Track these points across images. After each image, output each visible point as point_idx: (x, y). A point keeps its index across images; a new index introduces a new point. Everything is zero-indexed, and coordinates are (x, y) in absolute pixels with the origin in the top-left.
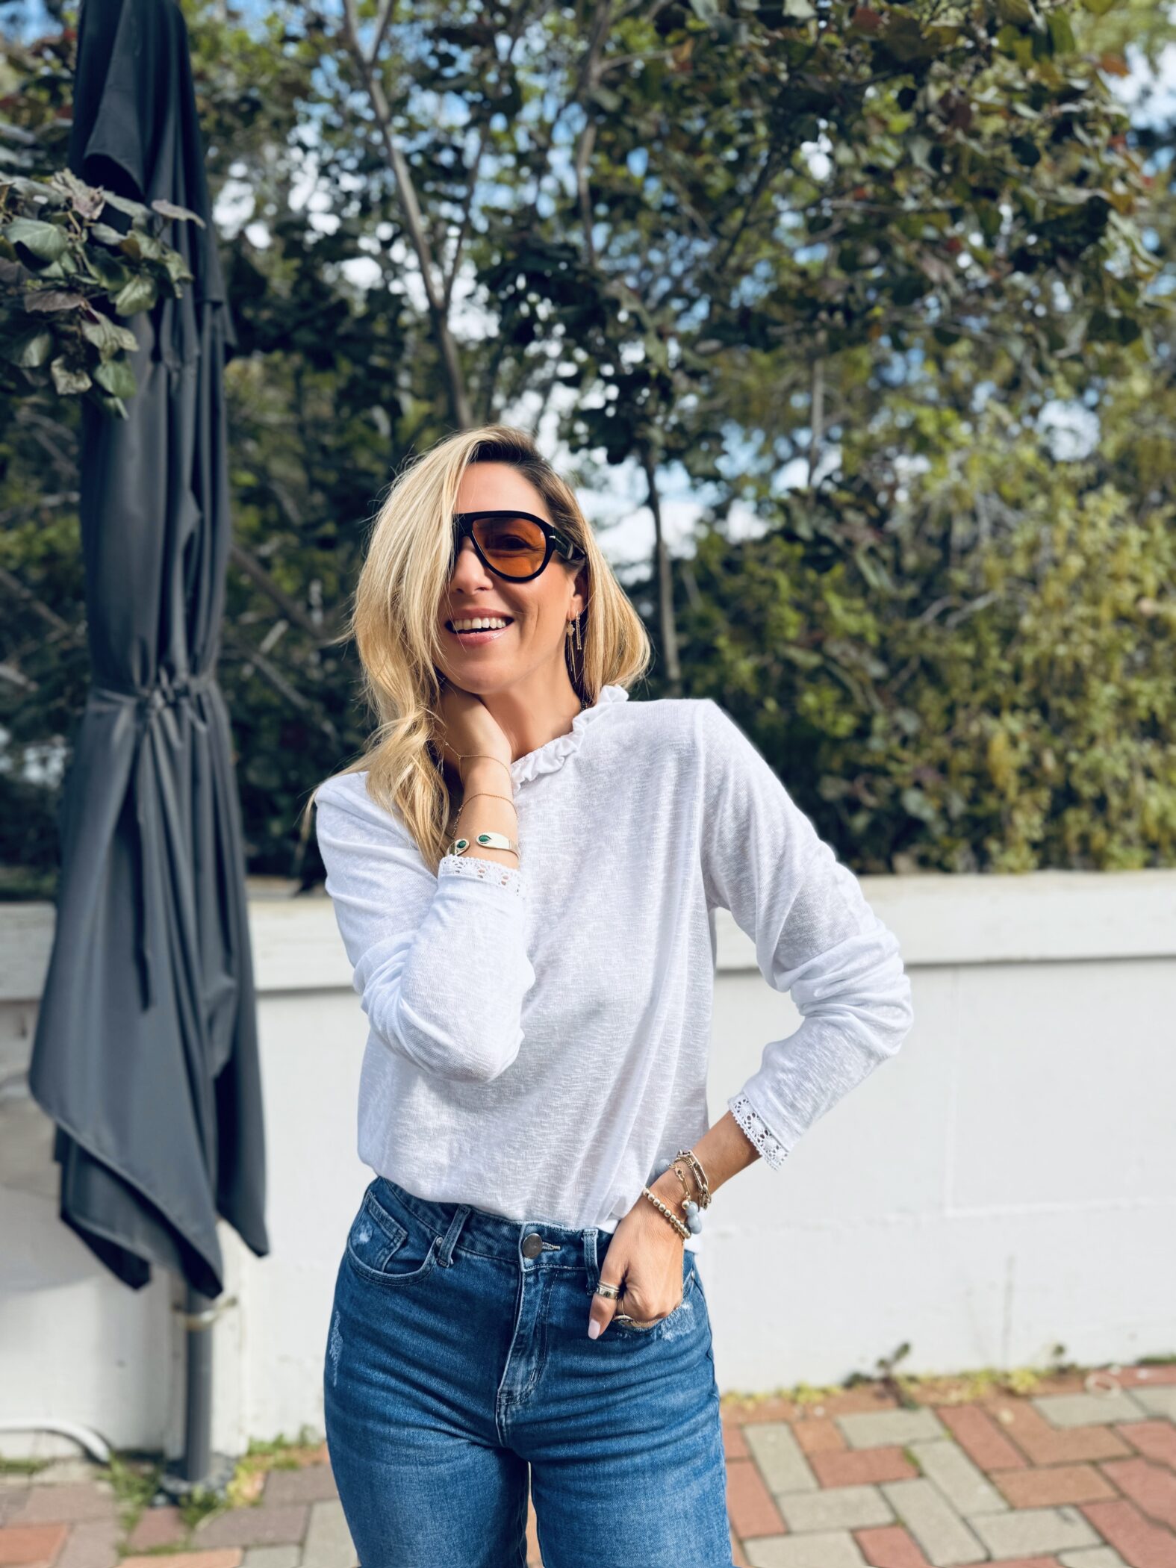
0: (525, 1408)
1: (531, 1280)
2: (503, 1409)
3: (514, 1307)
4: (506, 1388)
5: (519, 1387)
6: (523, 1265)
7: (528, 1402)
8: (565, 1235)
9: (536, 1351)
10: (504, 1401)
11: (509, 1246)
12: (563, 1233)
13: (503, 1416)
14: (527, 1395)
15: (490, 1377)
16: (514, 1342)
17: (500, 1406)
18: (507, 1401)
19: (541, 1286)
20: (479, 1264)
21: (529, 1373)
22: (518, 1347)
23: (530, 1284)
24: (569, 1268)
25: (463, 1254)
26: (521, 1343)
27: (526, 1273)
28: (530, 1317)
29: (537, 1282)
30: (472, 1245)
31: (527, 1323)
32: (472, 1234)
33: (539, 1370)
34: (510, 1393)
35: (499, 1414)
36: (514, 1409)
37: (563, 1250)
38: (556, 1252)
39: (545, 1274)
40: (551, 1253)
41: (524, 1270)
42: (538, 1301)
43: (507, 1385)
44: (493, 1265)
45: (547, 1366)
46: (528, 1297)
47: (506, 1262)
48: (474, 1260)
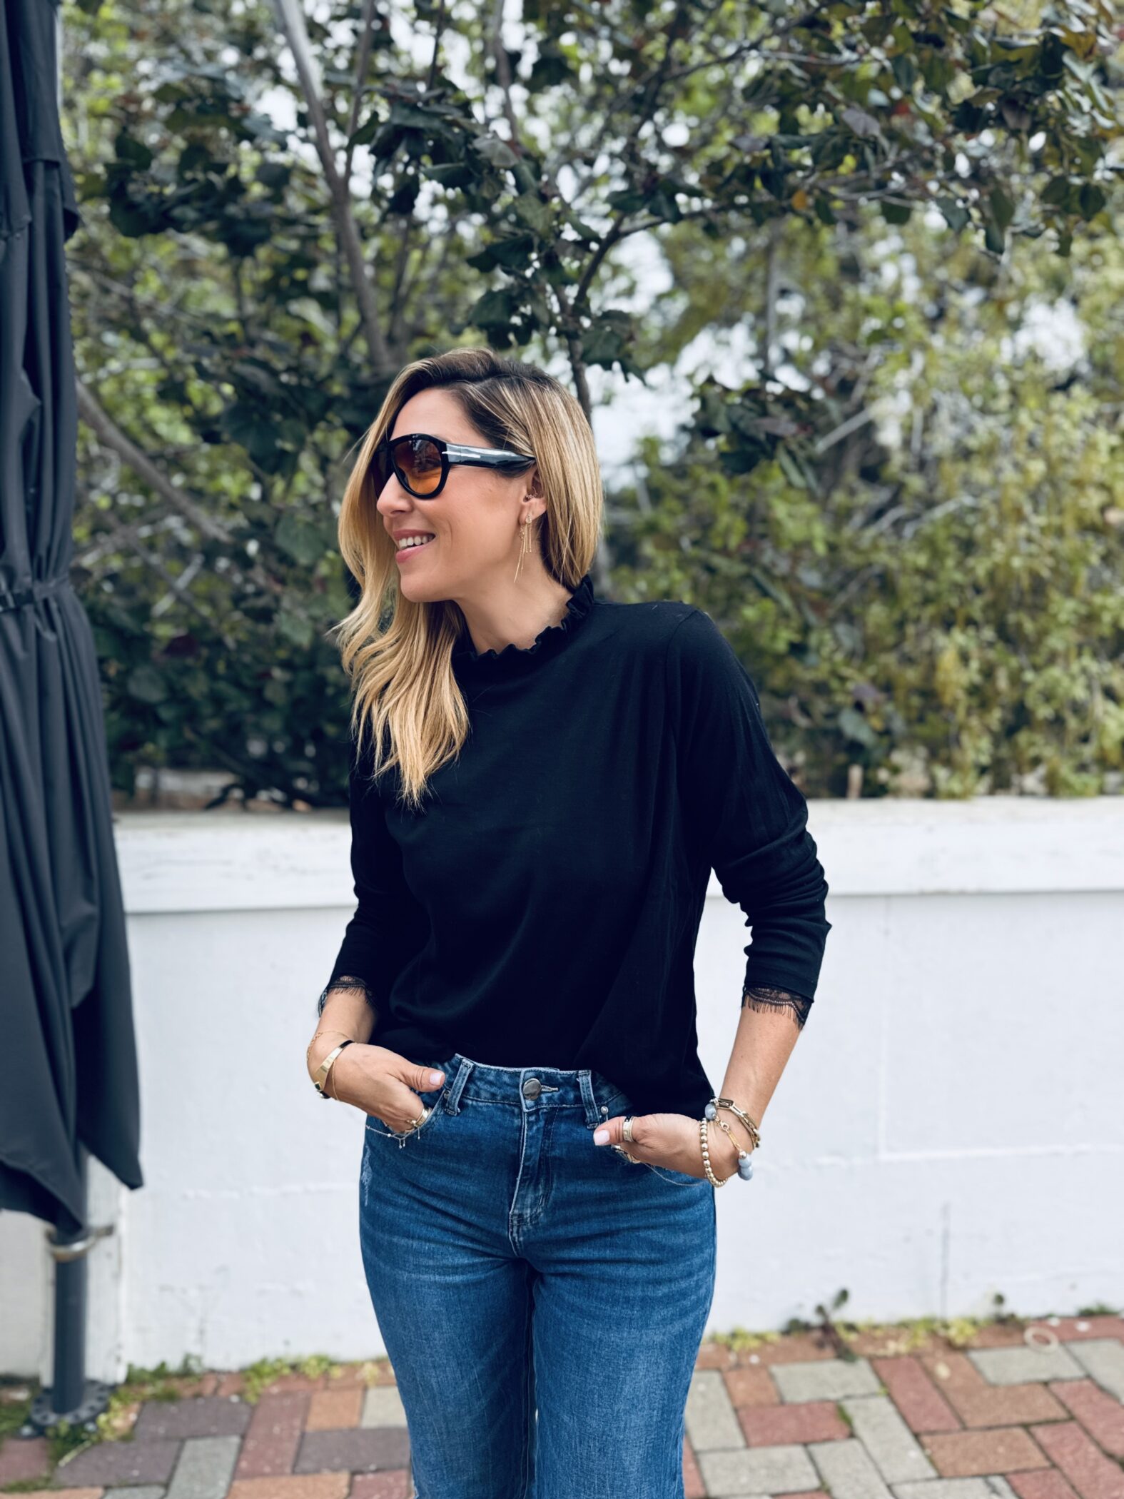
0: (536, 1228)
2: (515, 1229)
3: (519, 1142)
4: (516, 1212)
5: (529, 1211)
6: (524, 1107)
7: (538, 1223)
9: (542, 1181)
10: (515, 1222)
11: (510, 1091)
13: (515, 1235)
14: (537, 1217)
15: (502, 1202)
16: (520, 1173)
17: (512, 1226)
18: (519, 1222)
19: (542, 1124)
20: (485, 1110)
21: (536, 1198)
22: (525, 1177)
23: (532, 1122)
24: (568, 1106)
25: (470, 1102)
26: (527, 1174)
28: (533, 1150)
29: (537, 1120)
30: (477, 1094)
31: (531, 1156)
32: (476, 1084)
33: (546, 1196)
34: (520, 1216)
35: (512, 1233)
36: (525, 1229)
37: (561, 1091)
38: (555, 1093)
39: (545, 1113)
41: (526, 1111)
42: (540, 1137)
43: (519, 1209)
44: (498, 1108)
45: (553, 1192)
46: (531, 1134)
47: (510, 1105)
48: (481, 1107)
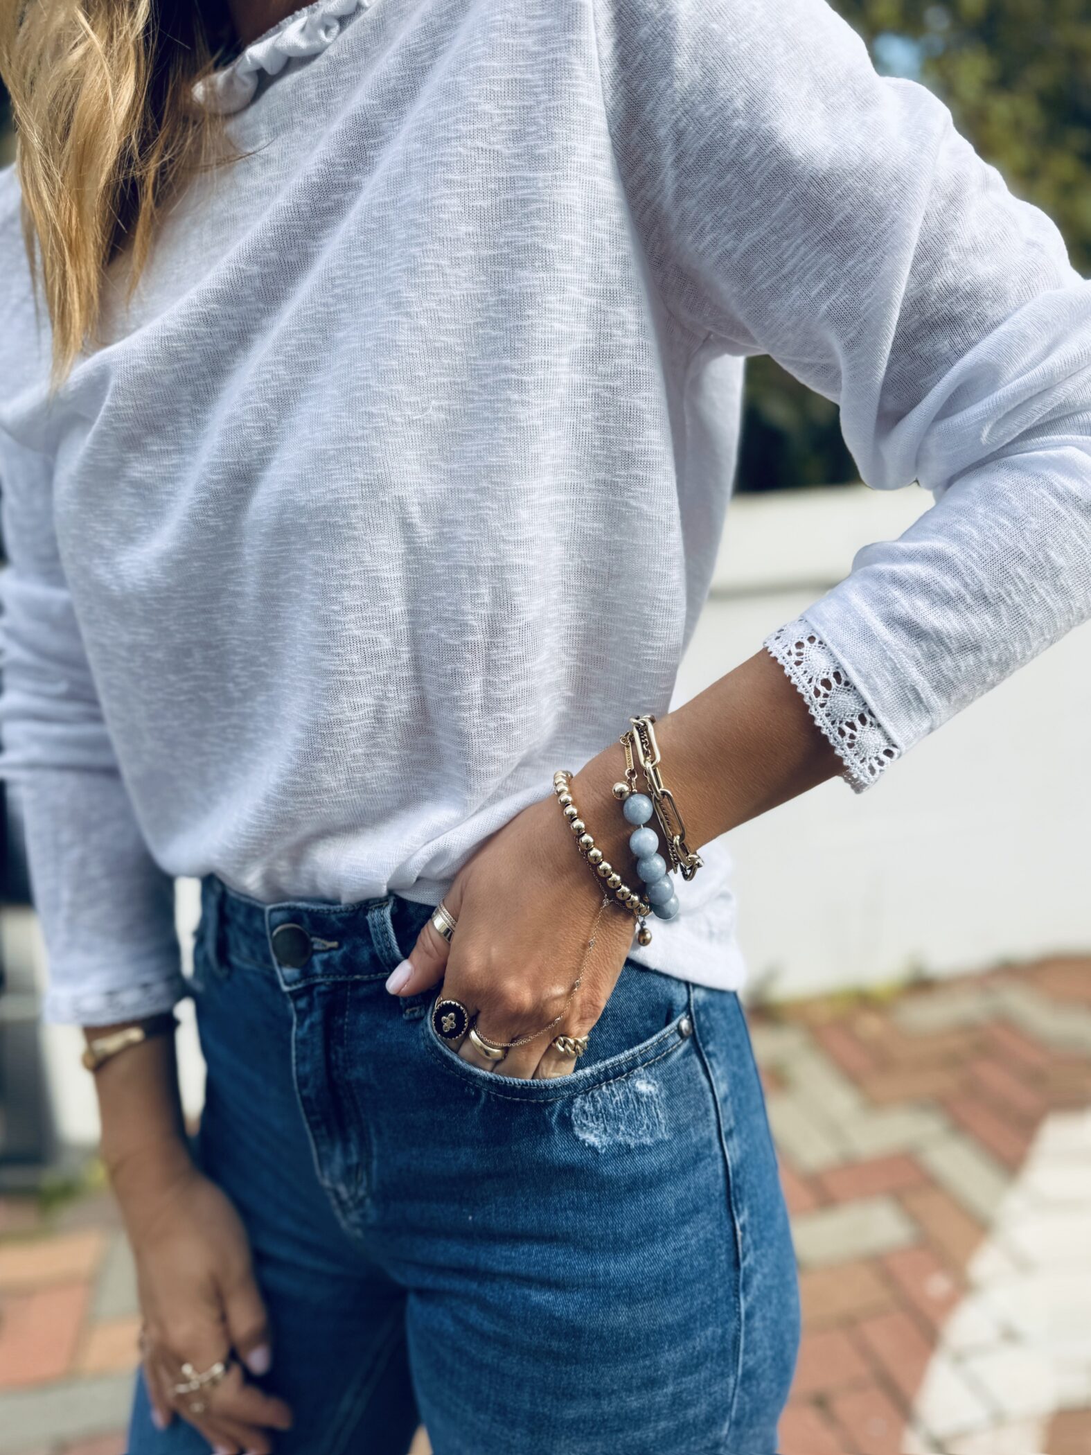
1: (302, 1004)
5: (343, 1187)
6: (281, 981)
8: (340, 920)
9: (353, 1134)
12: (333, 917)
20: (252, 977)
22: (313, 1119)
23: (302, 1010)
24: (364, 977)
26: (314, 1112)
27: (291, 993)
29: (312, 1006)
33: (367, 1167)
34: (337, 1193)
37: (345, 948)
38: (334, 953)
39: (325, 993)
40: (326, 956)
41: (285, 988)
42: (318, 1041)
45: (375, 1161)
